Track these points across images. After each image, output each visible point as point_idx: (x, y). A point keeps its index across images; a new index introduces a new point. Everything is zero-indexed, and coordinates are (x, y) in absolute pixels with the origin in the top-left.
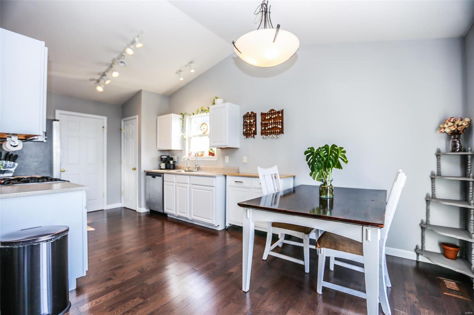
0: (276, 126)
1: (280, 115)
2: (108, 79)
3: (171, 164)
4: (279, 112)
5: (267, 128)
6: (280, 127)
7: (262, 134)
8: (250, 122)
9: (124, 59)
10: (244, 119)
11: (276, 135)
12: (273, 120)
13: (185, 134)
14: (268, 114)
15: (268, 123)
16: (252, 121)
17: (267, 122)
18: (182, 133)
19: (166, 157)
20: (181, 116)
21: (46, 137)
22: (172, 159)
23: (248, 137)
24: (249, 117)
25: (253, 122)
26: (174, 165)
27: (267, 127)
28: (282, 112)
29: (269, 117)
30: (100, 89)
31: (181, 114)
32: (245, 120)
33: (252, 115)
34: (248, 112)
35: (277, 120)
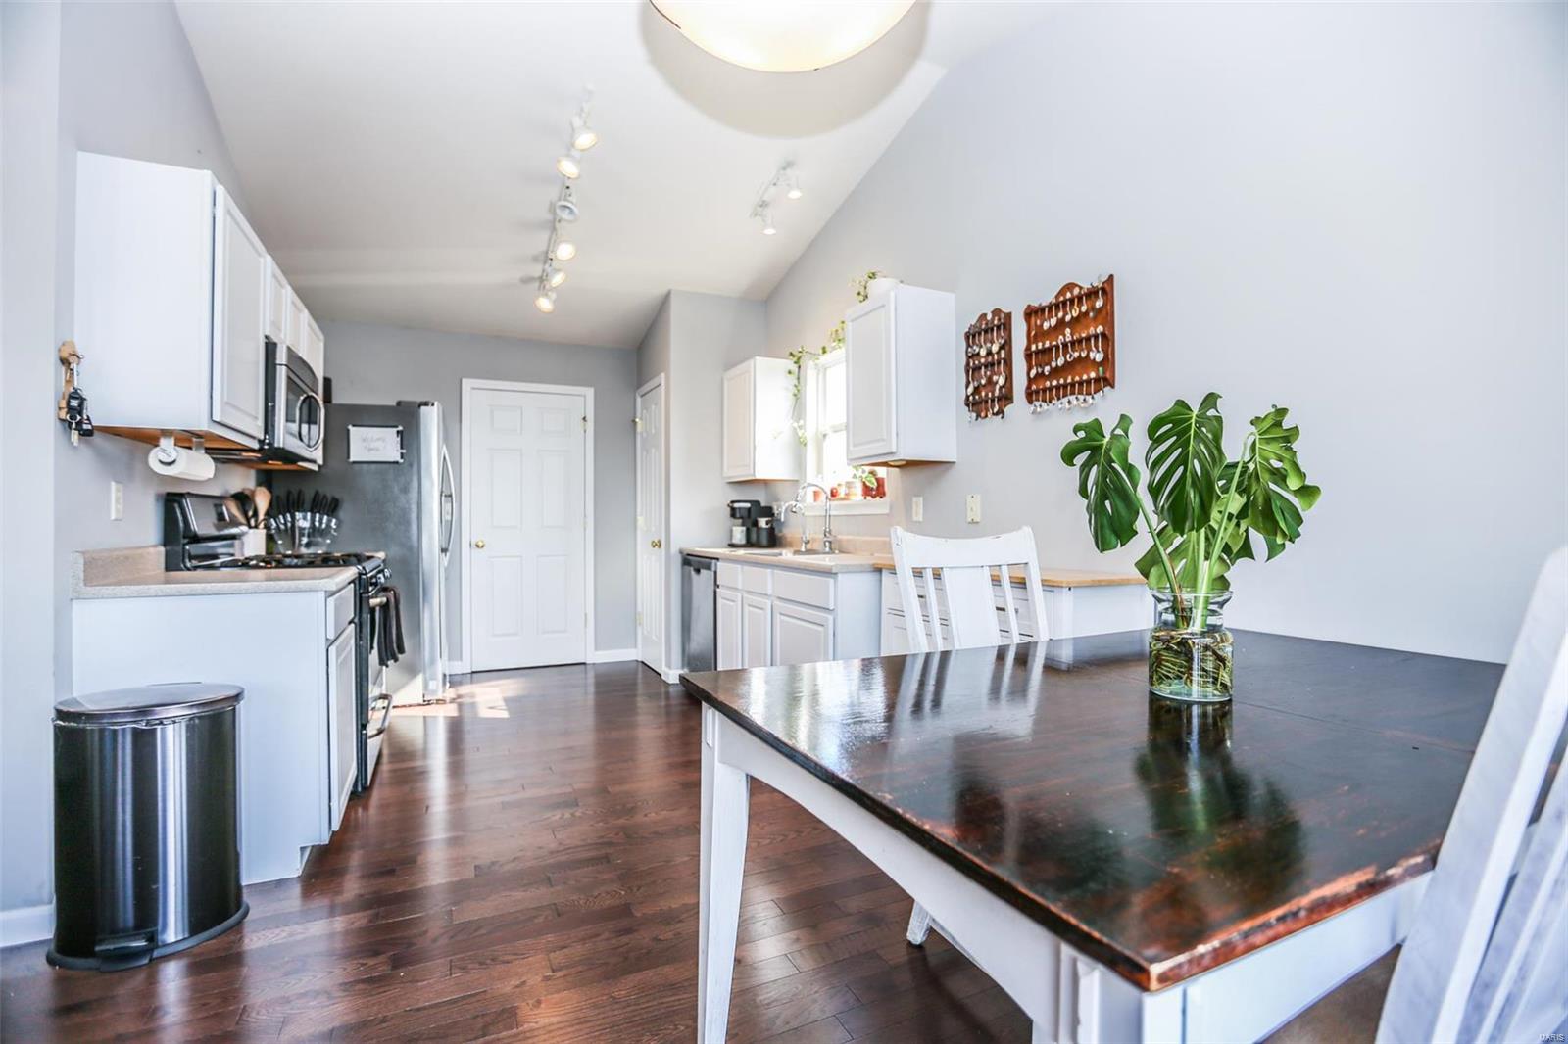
0: (1083, 355)
1: (1099, 303)
2: (557, 271)
3: (761, 528)
4: (1092, 293)
5: (1047, 369)
6: (1099, 357)
7: (1030, 396)
8: (989, 353)
9: (570, 198)
10: (969, 345)
11: (1081, 397)
12: (1068, 331)
13: (801, 422)
14: (1050, 307)
15: (1050, 349)
16: (995, 348)
17: (1047, 344)
18: (791, 421)
19: (748, 505)
20: (790, 364)
21: (404, 451)
22: (768, 512)
23: (983, 415)
24: (986, 332)
25: (998, 352)
26: (771, 532)
27: (1049, 364)
28: (1106, 289)
29: (1054, 322)
30: (545, 304)
31: (791, 354)
32: (972, 347)
33: (996, 322)
34: (984, 312)
35: (1087, 328)
